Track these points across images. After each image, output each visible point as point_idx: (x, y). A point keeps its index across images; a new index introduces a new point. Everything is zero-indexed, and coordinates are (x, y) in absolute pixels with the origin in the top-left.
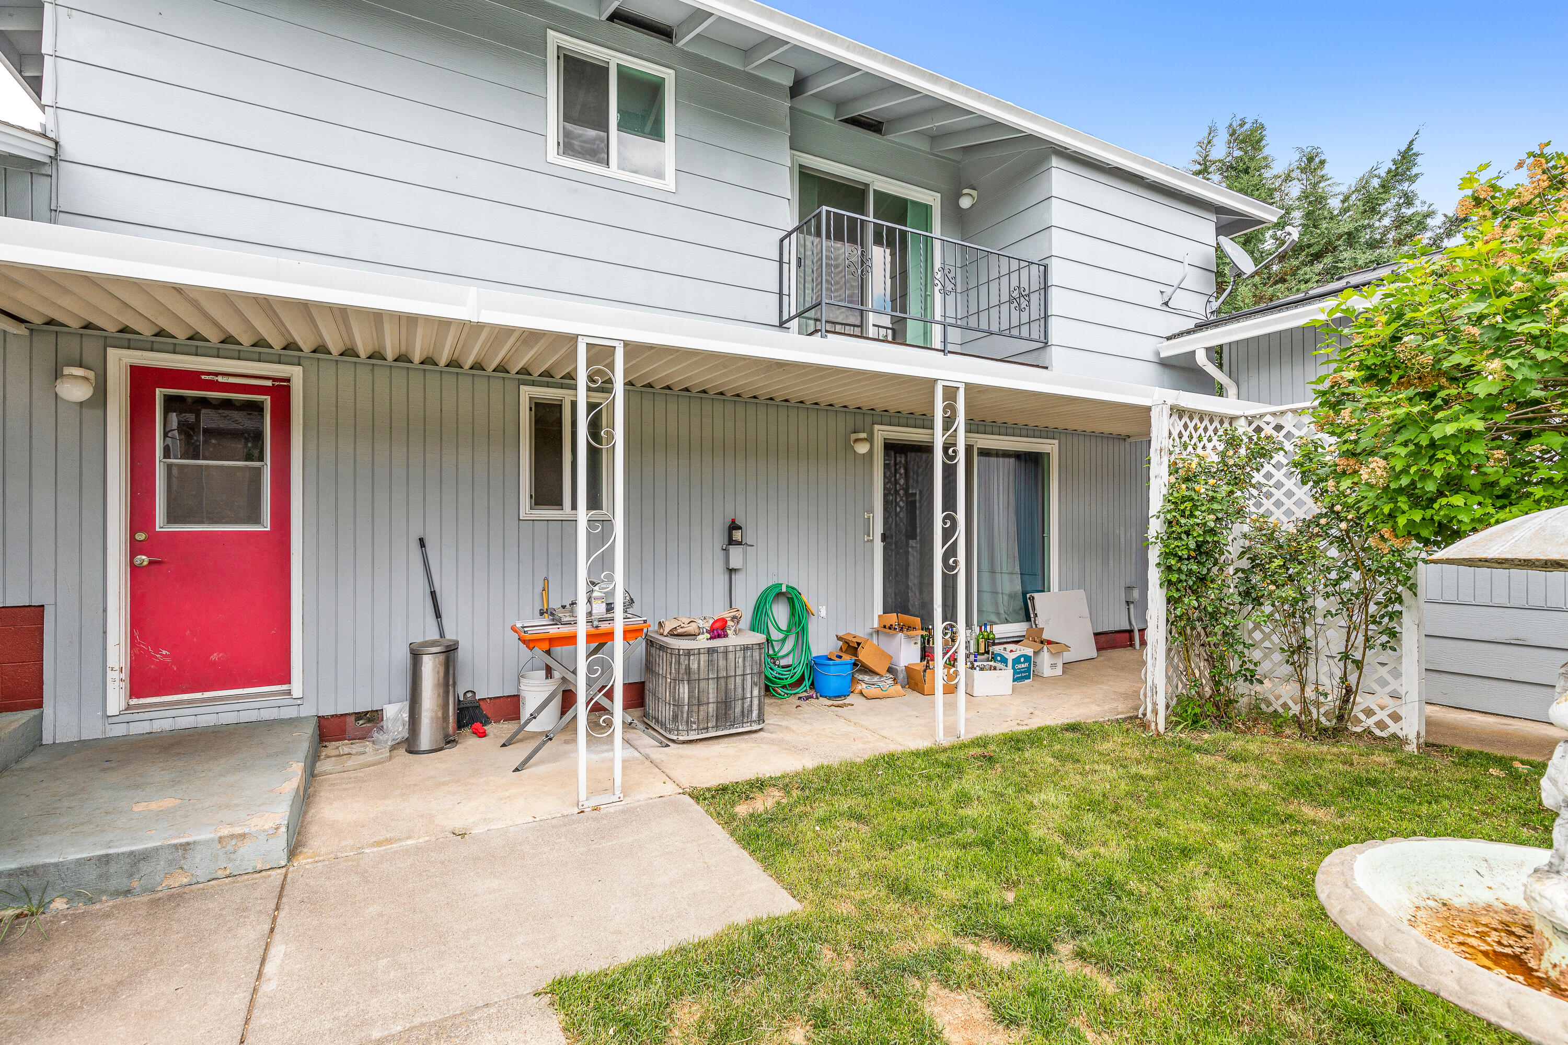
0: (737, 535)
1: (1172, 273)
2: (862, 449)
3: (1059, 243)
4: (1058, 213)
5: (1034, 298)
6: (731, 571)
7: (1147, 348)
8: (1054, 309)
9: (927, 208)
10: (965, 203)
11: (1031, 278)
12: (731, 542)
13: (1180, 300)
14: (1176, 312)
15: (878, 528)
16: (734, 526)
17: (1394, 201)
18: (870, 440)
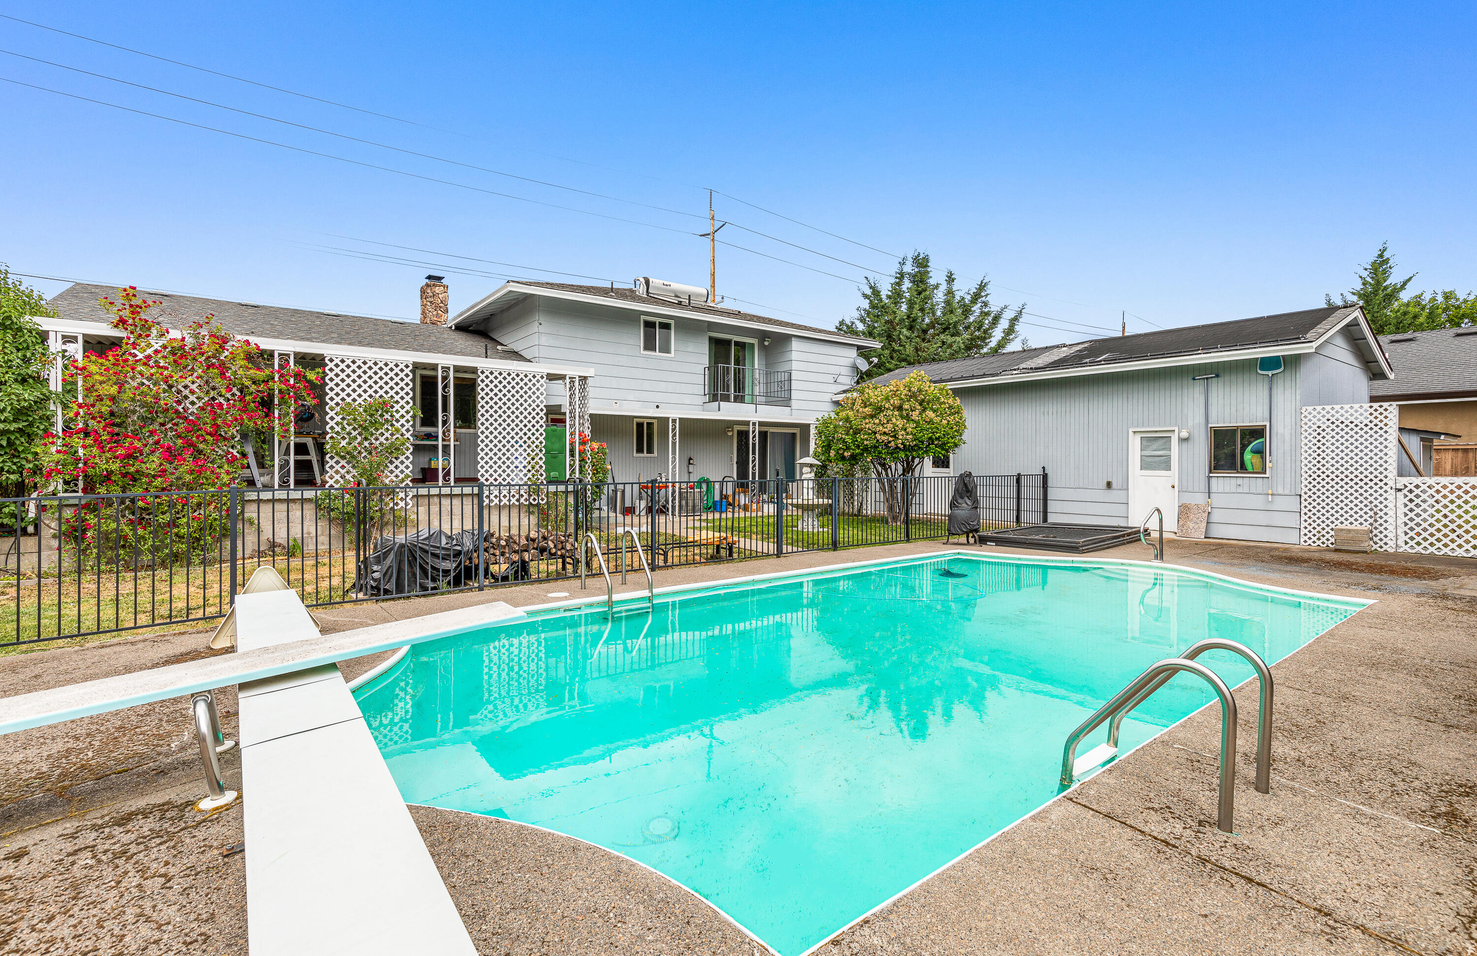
0: (691, 462)
1: (835, 370)
2: (730, 434)
3: (795, 365)
4: (794, 355)
5: (786, 383)
6: (690, 473)
7: (828, 397)
8: (793, 378)
9: (753, 345)
10: (766, 343)
11: (784, 377)
12: (690, 463)
13: (841, 379)
14: (840, 384)
15: (735, 460)
16: (690, 459)
17: (979, 305)
18: (732, 431)
